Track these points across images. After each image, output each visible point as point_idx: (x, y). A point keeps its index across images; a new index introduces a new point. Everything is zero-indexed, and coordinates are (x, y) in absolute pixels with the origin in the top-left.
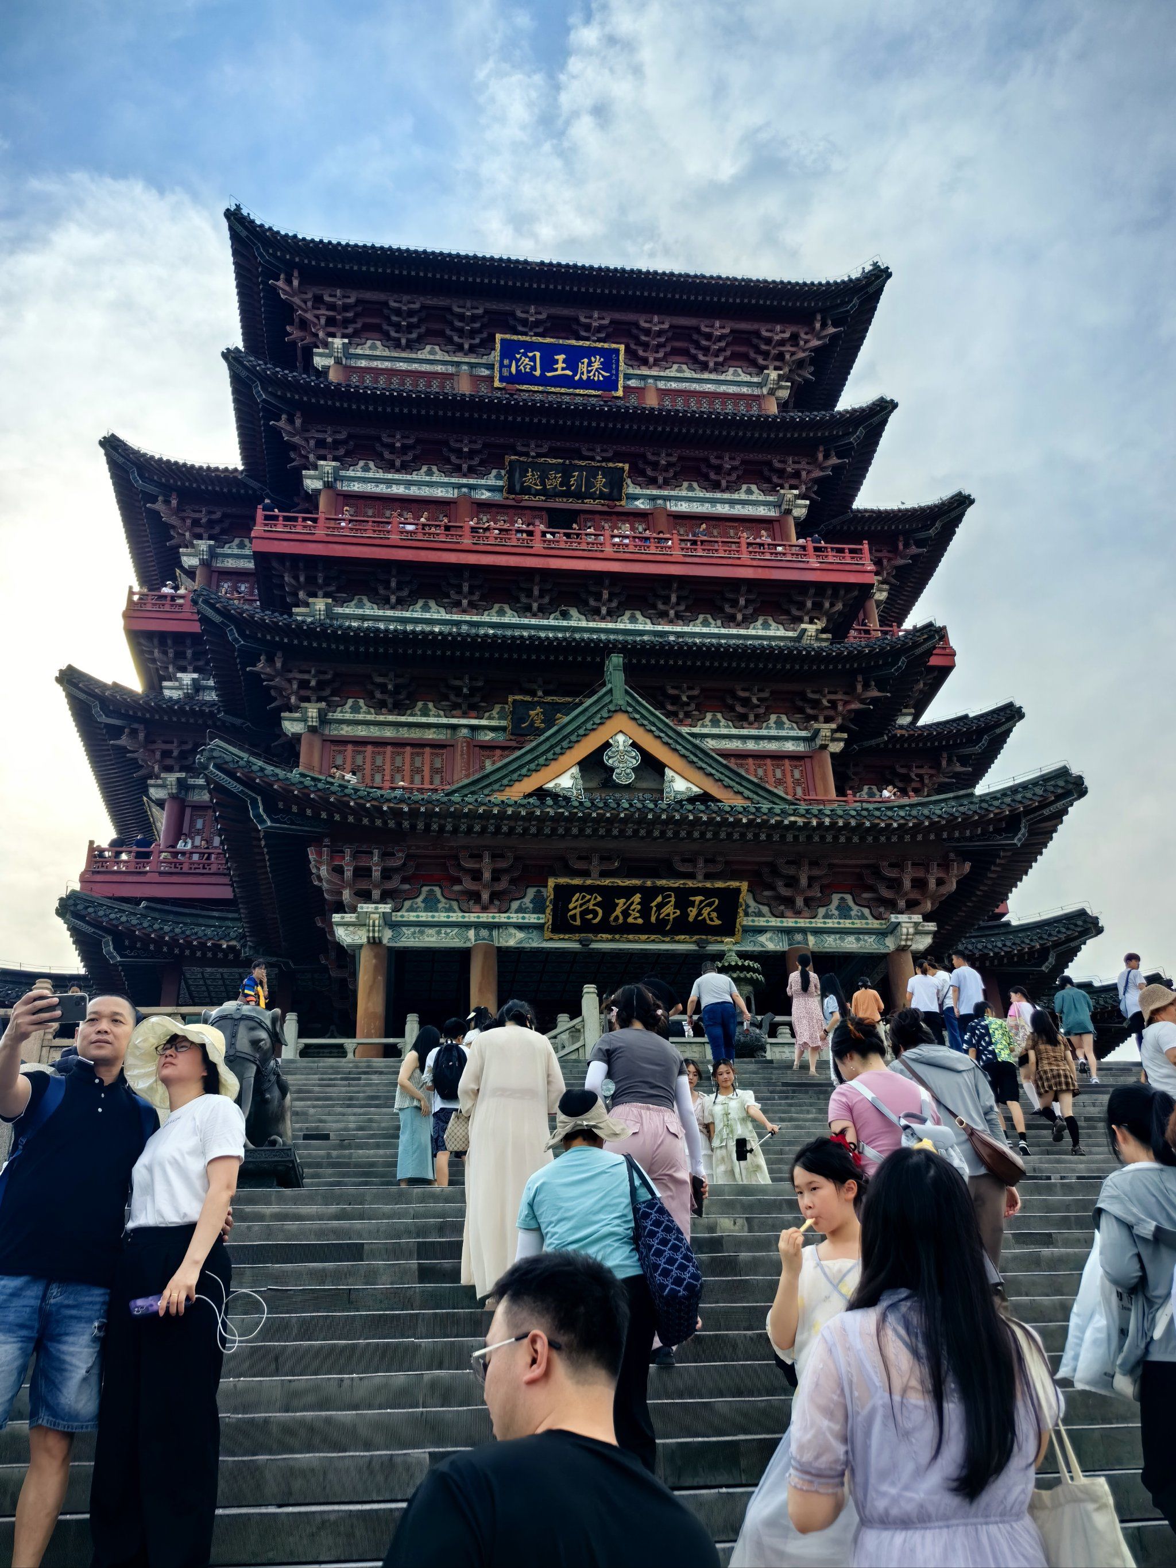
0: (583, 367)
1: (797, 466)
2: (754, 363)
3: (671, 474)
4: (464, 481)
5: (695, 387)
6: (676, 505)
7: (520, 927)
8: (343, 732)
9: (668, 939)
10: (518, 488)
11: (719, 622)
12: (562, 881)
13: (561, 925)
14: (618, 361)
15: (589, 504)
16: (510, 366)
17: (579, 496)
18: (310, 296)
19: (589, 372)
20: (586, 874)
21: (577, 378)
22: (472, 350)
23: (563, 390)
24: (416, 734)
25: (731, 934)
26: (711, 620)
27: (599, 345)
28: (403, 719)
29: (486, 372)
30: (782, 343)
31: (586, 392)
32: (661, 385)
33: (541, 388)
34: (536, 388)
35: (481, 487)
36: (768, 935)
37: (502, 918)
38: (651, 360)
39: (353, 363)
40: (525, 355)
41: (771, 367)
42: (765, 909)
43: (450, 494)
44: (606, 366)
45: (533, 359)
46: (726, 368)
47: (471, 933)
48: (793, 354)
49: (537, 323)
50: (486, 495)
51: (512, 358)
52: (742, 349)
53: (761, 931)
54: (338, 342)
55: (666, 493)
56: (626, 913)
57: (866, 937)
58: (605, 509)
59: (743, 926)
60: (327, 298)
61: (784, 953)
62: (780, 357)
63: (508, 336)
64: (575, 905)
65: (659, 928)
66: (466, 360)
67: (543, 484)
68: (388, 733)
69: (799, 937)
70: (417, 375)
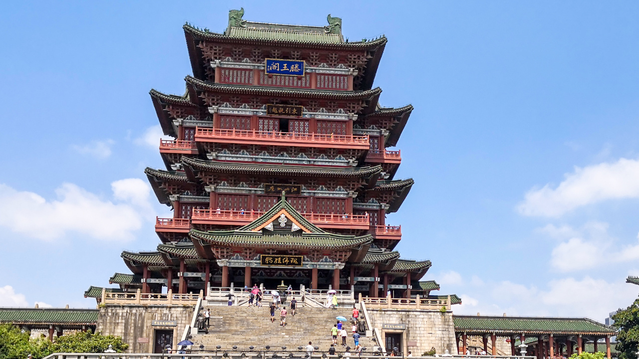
0: (292, 67)
2: (346, 65)
3: (317, 107)
4: (255, 110)
5: (328, 72)
6: (318, 117)
7: (256, 263)
8: (221, 192)
9: (287, 266)
10: (271, 112)
12: (264, 255)
13: (264, 263)
14: (303, 65)
15: (292, 117)
16: (270, 68)
17: (288, 114)
18: (209, 47)
19: (294, 69)
20: (269, 254)
21: (291, 71)
22: (258, 61)
23: (286, 75)
24: (240, 192)
25: (300, 265)
27: (297, 61)
28: (237, 188)
29: (263, 68)
31: (293, 76)
32: (317, 72)
33: (279, 75)
35: (260, 112)
37: (252, 261)
38: (314, 64)
39: (222, 66)
40: (274, 64)
41: (352, 65)
42: (309, 260)
43: (251, 114)
44: (299, 67)
45: (277, 65)
46: (337, 66)
47: (245, 264)
48: (358, 62)
49: (278, 54)
50: (261, 114)
51: (270, 65)
52: (343, 59)
53: (308, 265)
54: (217, 61)
55: (314, 113)
56: (277, 261)
57: (330, 266)
58: (296, 118)
59: (303, 264)
60: (214, 48)
61: (312, 269)
63: (269, 59)
64: (267, 259)
65: (285, 264)
66: (257, 64)
67: (278, 111)
68: (233, 192)
69: (315, 266)
70: (241, 70)
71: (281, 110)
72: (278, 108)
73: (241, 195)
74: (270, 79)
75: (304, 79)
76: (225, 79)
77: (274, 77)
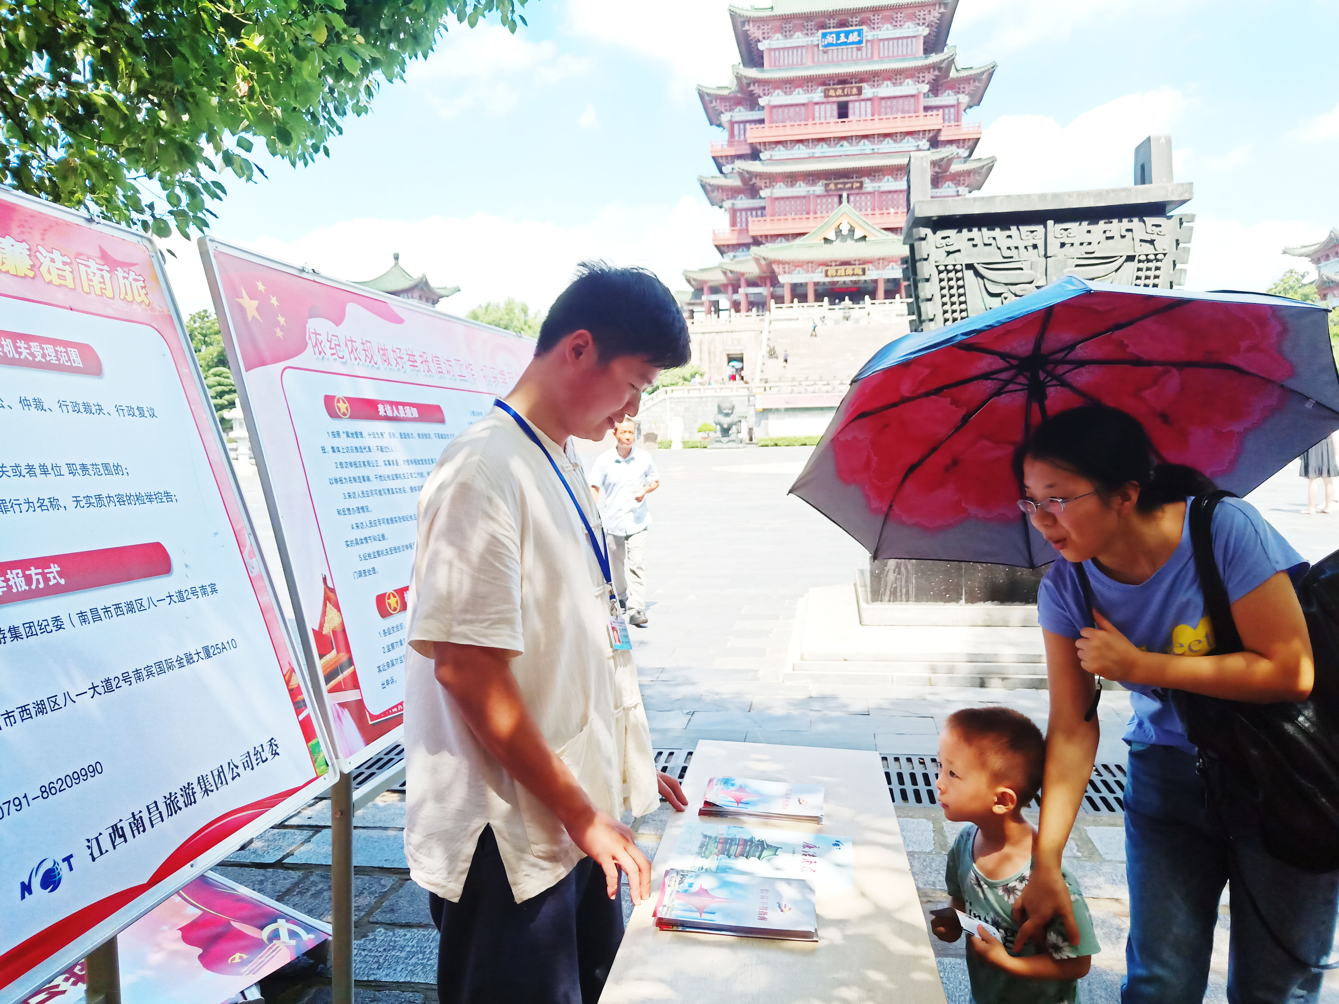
0: (850, 37)
3: (880, 82)
4: (810, 95)
5: (892, 36)
6: (881, 94)
7: (818, 277)
10: (827, 96)
12: (826, 268)
13: (827, 276)
15: (852, 98)
16: (825, 41)
17: (847, 95)
20: (832, 266)
21: (848, 41)
22: (812, 34)
24: (797, 194)
27: (856, 28)
28: (794, 189)
29: (817, 42)
30: (925, 15)
32: (880, 37)
33: (836, 47)
35: (815, 96)
37: (814, 275)
38: (876, 27)
40: (830, 36)
42: (874, 269)
43: (805, 101)
44: (859, 35)
45: (833, 37)
46: (905, 24)
47: (808, 279)
49: (833, 26)
50: (817, 99)
52: (910, 19)
53: (872, 274)
55: (878, 90)
56: (841, 273)
58: (858, 99)
59: (867, 273)
61: (877, 279)
62: (924, 19)
64: (830, 272)
65: (849, 275)
66: (810, 39)
67: (836, 93)
68: (789, 195)
69: (881, 275)
70: (793, 48)
71: (839, 92)
72: (836, 90)
73: (798, 197)
74: (826, 55)
75: (864, 49)
76: (775, 62)
77: (830, 51)
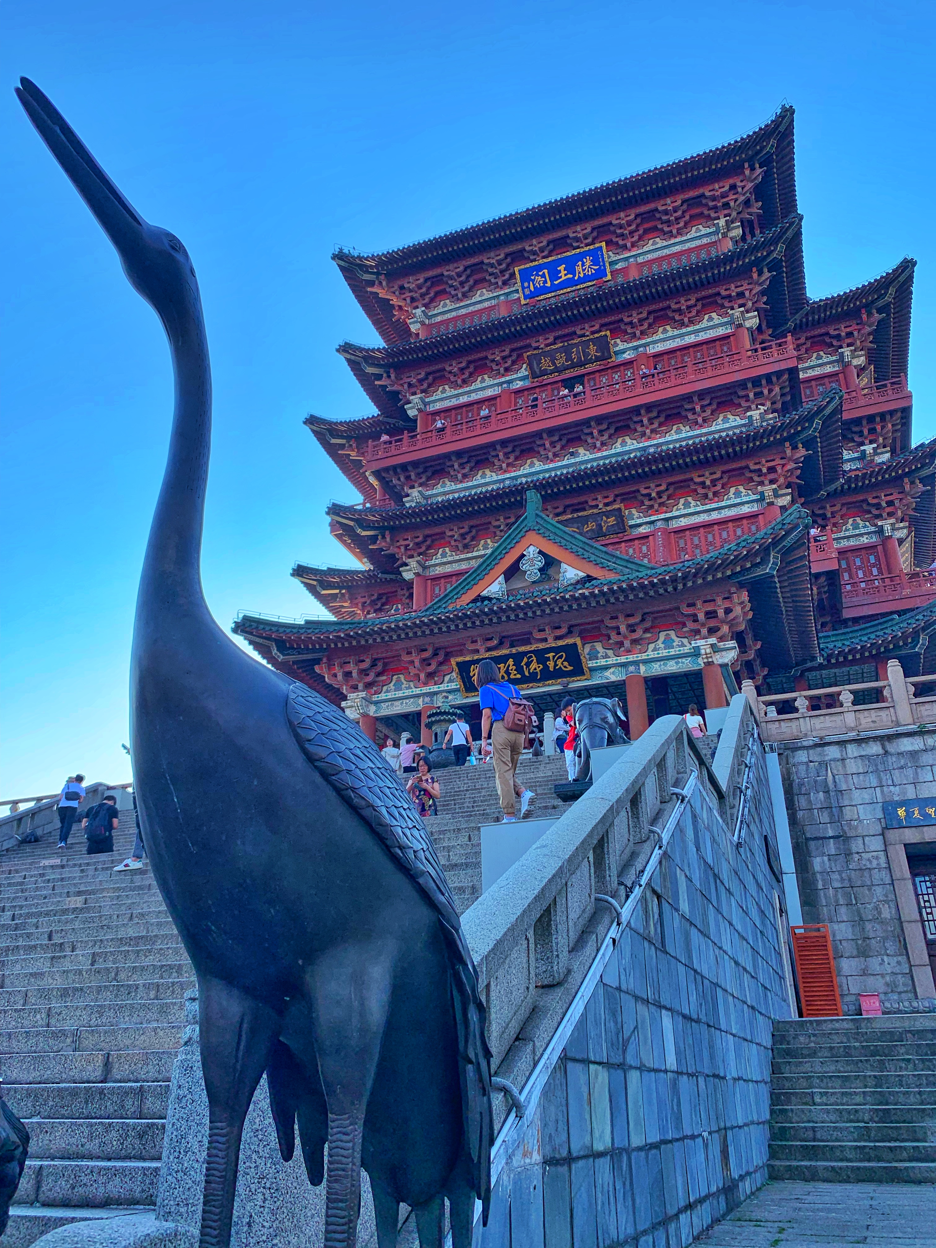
1: (739, 289)
2: (709, 217)
3: (646, 325)
4: (503, 379)
5: (666, 252)
6: (654, 348)
7: (448, 691)
8: (437, 572)
9: (541, 685)
10: (538, 373)
11: (688, 428)
12: (459, 659)
14: (602, 255)
15: (590, 368)
16: (529, 287)
17: (581, 364)
18: (396, 287)
19: (584, 270)
20: (475, 652)
21: (576, 278)
22: (505, 283)
23: (569, 290)
25: (583, 673)
26: (682, 428)
29: (516, 296)
30: (724, 195)
31: (585, 285)
32: (640, 260)
33: (553, 294)
34: (550, 295)
35: (516, 379)
36: (612, 670)
37: (436, 688)
38: (629, 245)
39: (433, 321)
40: (537, 275)
41: (722, 216)
43: (496, 391)
44: (595, 262)
46: (689, 229)
47: (420, 701)
48: (736, 200)
49: (542, 250)
50: (519, 384)
51: (529, 280)
52: (697, 211)
53: (606, 668)
54: (418, 312)
55: (644, 341)
56: (508, 672)
57: (684, 660)
58: (603, 367)
59: (589, 668)
60: (406, 285)
61: (622, 681)
62: (726, 205)
63: (522, 267)
66: (502, 292)
67: (554, 364)
68: (463, 567)
70: (473, 315)
71: (561, 359)
72: (553, 357)
